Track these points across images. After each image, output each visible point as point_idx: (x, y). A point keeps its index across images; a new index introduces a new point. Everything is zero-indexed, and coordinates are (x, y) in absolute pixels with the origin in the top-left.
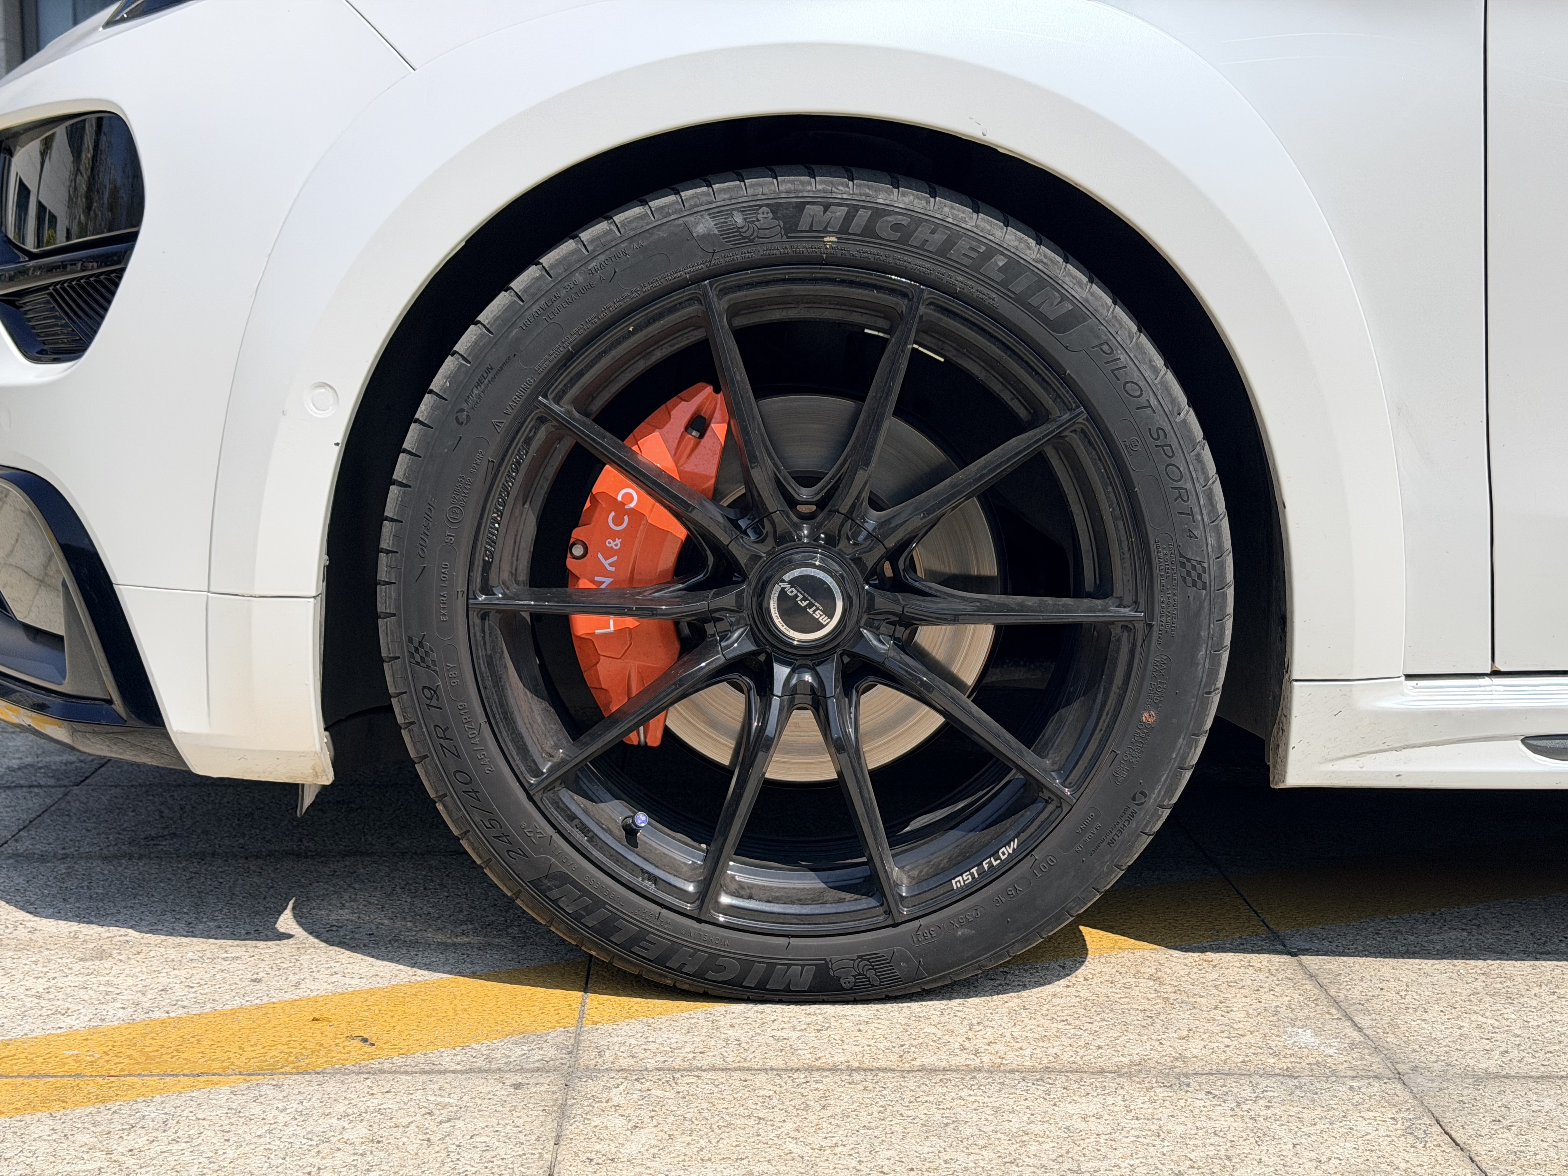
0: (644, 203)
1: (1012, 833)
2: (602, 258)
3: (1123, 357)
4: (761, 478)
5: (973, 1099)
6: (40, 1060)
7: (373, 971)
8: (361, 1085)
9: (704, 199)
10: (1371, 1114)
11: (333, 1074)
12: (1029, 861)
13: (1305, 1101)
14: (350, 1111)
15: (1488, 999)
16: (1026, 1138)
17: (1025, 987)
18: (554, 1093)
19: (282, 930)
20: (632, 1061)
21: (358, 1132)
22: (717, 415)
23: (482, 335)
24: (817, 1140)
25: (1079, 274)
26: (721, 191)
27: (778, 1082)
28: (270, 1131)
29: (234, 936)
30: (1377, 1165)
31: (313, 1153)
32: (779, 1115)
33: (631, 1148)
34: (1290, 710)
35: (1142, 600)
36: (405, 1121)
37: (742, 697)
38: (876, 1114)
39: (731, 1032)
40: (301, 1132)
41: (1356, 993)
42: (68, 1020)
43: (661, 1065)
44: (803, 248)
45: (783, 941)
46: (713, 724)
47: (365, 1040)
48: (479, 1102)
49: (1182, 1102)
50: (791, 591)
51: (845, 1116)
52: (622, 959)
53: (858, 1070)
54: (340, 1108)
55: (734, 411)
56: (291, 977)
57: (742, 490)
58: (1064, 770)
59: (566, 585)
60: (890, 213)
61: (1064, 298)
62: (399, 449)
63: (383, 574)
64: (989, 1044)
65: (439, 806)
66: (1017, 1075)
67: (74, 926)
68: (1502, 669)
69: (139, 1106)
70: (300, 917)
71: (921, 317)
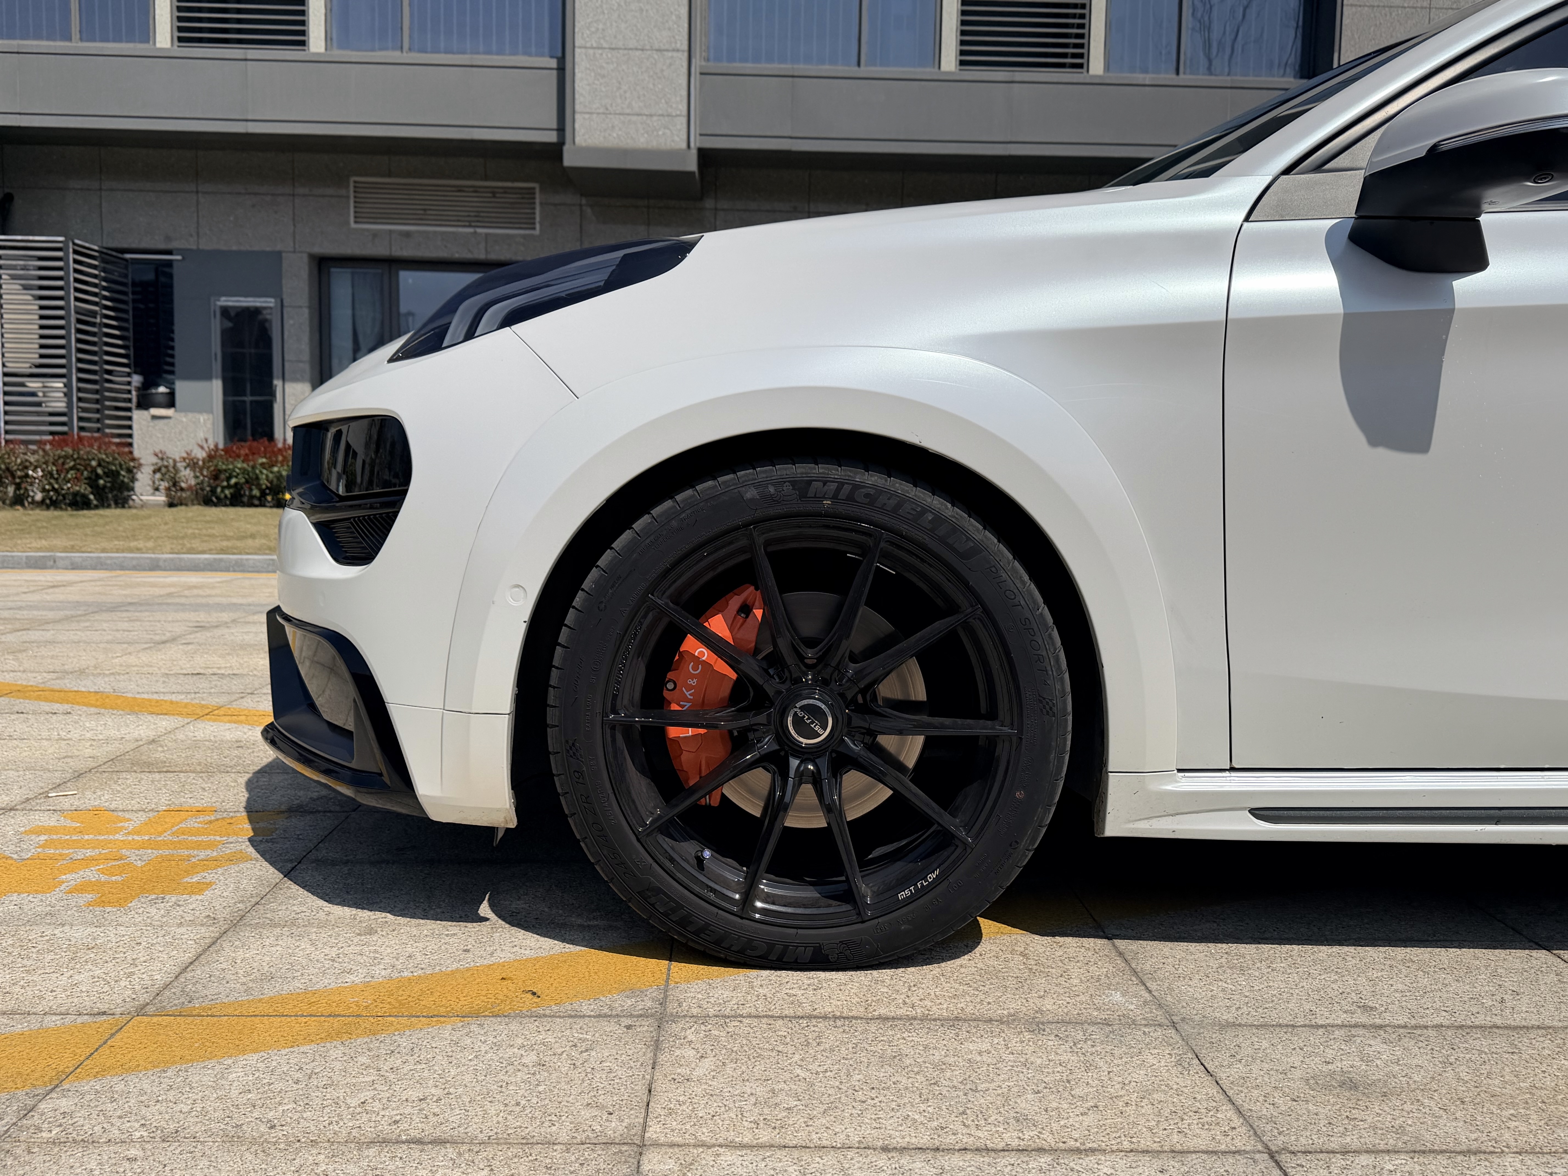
0: (714, 478)
1: (935, 865)
2: (688, 512)
3: (1004, 575)
4: (783, 644)
5: (911, 1039)
6: (334, 1004)
7: (538, 945)
8: (532, 1025)
9: (751, 477)
10: (1156, 1051)
11: (515, 1017)
12: (946, 883)
13: (1116, 1042)
14: (525, 1043)
15: (1229, 971)
16: (944, 1067)
17: (943, 960)
18: (651, 1032)
19: (482, 915)
20: (699, 1010)
21: (530, 1058)
22: (757, 604)
23: (615, 557)
24: (814, 1067)
25: (977, 524)
26: (761, 472)
27: (790, 1025)
28: (476, 1057)
29: (452, 919)
30: (1160, 1086)
31: (503, 1073)
32: (791, 1049)
33: (699, 1072)
34: (1107, 790)
35: (1015, 724)
36: (559, 1051)
37: (769, 776)
38: (851, 1049)
39: (761, 990)
40: (496, 1058)
41: (1147, 967)
42: (351, 977)
43: (718, 1013)
44: (810, 507)
45: (793, 931)
46: (752, 792)
47: (534, 994)
48: (605, 1038)
49: (1040, 1043)
50: (800, 714)
51: (832, 1050)
52: (693, 940)
53: (840, 1017)
54: (519, 1041)
55: (767, 604)
56: (488, 949)
57: (771, 649)
58: (969, 829)
59: (663, 708)
60: (864, 487)
61: (968, 539)
62: (562, 624)
63: (551, 700)
64: (921, 1000)
65: (582, 844)
66: (938, 1023)
67: (354, 911)
68: (1237, 767)
69: (396, 1038)
70: (492, 906)
71: (882, 549)
